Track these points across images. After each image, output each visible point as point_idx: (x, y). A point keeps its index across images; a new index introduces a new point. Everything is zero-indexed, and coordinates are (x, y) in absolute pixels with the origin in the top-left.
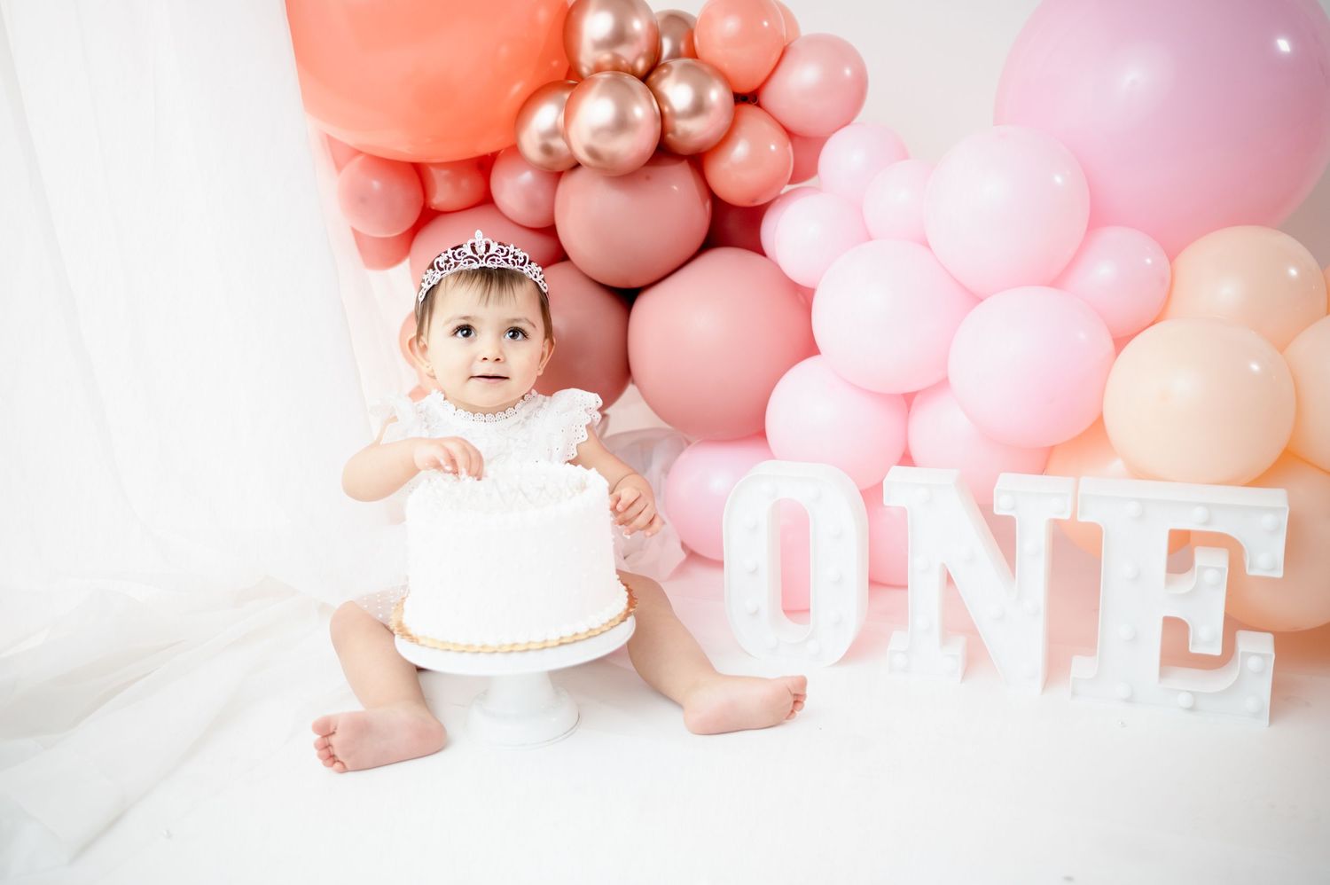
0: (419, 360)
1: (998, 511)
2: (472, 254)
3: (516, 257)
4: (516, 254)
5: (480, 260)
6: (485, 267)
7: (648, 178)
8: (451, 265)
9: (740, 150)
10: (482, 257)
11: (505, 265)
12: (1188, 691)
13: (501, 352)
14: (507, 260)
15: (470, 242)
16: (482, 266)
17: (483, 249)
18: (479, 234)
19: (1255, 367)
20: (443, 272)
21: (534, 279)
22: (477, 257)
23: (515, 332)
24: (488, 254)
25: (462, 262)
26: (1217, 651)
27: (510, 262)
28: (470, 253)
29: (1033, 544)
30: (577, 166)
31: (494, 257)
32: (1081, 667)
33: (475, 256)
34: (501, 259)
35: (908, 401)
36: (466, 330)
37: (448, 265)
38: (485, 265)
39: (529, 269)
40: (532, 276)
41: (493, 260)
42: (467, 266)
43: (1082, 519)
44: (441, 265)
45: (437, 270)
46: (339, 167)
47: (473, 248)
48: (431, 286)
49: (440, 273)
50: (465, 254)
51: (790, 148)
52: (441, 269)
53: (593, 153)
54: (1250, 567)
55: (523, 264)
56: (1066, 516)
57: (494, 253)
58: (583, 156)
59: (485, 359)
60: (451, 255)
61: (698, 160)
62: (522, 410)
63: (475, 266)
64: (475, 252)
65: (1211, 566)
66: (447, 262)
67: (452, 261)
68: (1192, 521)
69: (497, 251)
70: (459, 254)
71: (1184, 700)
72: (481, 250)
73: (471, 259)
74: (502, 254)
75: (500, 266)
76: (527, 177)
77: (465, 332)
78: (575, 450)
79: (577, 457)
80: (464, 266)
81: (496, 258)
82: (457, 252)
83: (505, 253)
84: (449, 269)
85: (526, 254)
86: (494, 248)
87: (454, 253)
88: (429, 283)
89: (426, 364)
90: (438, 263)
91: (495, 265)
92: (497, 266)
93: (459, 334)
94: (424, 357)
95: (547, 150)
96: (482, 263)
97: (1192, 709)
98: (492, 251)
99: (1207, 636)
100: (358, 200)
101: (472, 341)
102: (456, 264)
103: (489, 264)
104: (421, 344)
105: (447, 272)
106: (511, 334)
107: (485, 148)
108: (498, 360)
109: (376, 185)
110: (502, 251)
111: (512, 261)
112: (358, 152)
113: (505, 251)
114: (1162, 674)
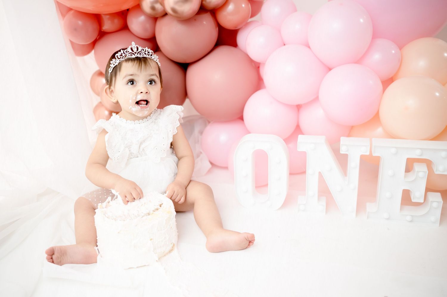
0: (110, 97)
1: (341, 152)
2: (131, 52)
3: (149, 52)
4: (149, 51)
5: (135, 54)
6: (138, 57)
7: (195, 20)
8: (123, 57)
9: (231, 7)
10: (136, 53)
11: (145, 56)
12: (410, 215)
13: (147, 90)
14: (145, 54)
15: (130, 47)
16: (136, 56)
17: (136, 49)
18: (133, 43)
19: (437, 94)
20: (120, 60)
21: (156, 61)
22: (134, 53)
23: (151, 82)
24: (138, 51)
25: (128, 55)
26: (422, 201)
27: (147, 54)
28: (131, 51)
29: (354, 164)
30: (165, 14)
31: (140, 53)
32: (371, 207)
33: (133, 52)
34: (143, 53)
35: (299, 107)
36: (132, 82)
37: (122, 57)
38: (137, 56)
39: (154, 57)
40: (155, 60)
41: (140, 54)
42: (130, 57)
43: (374, 155)
44: (118, 57)
45: (117, 59)
46: (63, 15)
47: (132, 49)
48: (115, 66)
49: (119, 60)
50: (129, 52)
51: (250, 5)
52: (119, 59)
53: (174, 10)
54: (436, 170)
55: (151, 55)
56: (368, 153)
57: (140, 51)
58: (169, 11)
59: (141, 92)
60: (122, 53)
61: (214, 12)
62: (153, 116)
63: (133, 56)
64: (132, 51)
65: (421, 171)
66: (121, 55)
67: (124, 55)
68: (416, 154)
69: (141, 50)
70: (126, 52)
71: (409, 218)
72: (135, 50)
73: (132, 54)
74: (143, 51)
75: (143, 56)
76: (142, 18)
77: (131, 83)
78: (176, 130)
79: (177, 133)
80: (129, 56)
81: (141, 53)
82: (125, 51)
83: (144, 51)
84: (123, 58)
85: (152, 51)
86: (140, 49)
87: (124, 52)
88: (114, 65)
89: (113, 98)
90: (117, 56)
91: (141, 56)
92: (142, 56)
93: (129, 84)
94: (112, 96)
95: (153, 8)
96: (136, 55)
97: (411, 221)
98: (139, 50)
99: (418, 195)
100: (73, 30)
101: (135, 86)
102: (125, 56)
103: (139, 56)
104: (111, 90)
105: (122, 59)
106: (150, 82)
107: (125, 7)
108: (147, 92)
109: (80, 23)
110: (143, 50)
111: (148, 54)
112: (70, 9)
113: (145, 50)
114: (401, 209)
